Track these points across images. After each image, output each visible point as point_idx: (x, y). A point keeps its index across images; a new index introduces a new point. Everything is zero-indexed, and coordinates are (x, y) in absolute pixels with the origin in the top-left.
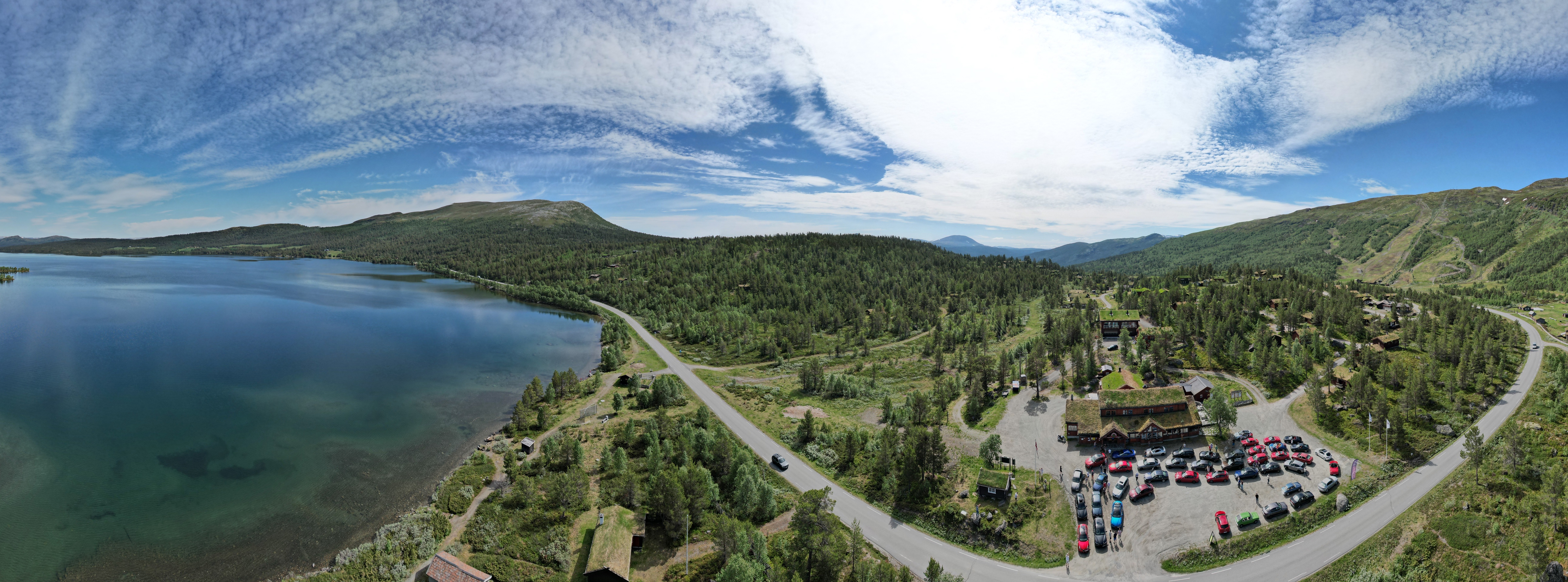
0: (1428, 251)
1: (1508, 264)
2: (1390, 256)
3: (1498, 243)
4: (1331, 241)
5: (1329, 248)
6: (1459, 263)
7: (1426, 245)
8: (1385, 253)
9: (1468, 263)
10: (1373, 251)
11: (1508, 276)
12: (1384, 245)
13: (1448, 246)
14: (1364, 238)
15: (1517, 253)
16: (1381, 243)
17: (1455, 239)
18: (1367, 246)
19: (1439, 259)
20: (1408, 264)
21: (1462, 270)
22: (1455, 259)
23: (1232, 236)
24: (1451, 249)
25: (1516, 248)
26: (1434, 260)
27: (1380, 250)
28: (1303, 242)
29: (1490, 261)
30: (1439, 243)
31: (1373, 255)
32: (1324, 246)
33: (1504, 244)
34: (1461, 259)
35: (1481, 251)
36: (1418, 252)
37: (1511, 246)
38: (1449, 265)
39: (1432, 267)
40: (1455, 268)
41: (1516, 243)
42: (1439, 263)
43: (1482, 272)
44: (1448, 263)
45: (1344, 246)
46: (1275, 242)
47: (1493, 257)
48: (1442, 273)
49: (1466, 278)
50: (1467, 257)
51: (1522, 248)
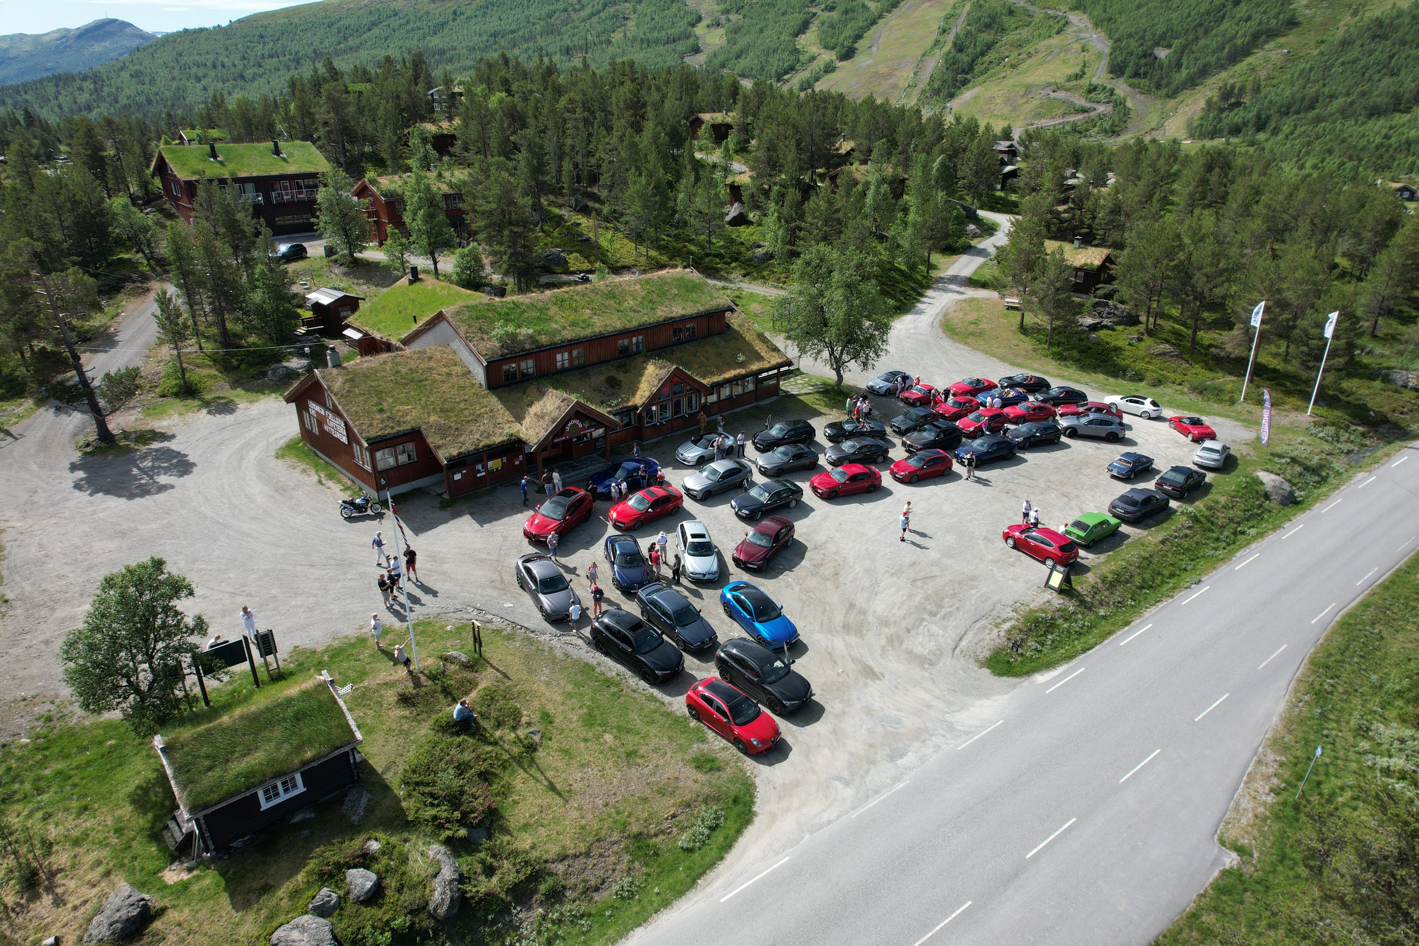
0: (991, 56)
1: (1257, 89)
2: (882, 69)
3: (1225, 25)
4: (700, 30)
5: (697, 50)
6: (1092, 89)
7: (986, 37)
8: (862, 60)
9: (1122, 88)
10: (828, 56)
11: (1261, 125)
12: (859, 37)
13: (1056, 41)
14: (796, 19)
15: (1291, 58)
16: (849, 32)
17: (1073, 17)
18: (809, 42)
19: (1030, 79)
20: (937, 92)
21: (1101, 109)
22: (1078, 77)
23: (394, 22)
24: (1065, 49)
25: (1291, 39)
26: (1014, 80)
27: (848, 54)
28: (617, 37)
29: (1192, 82)
30: (1025, 33)
31: (829, 69)
32: (681, 46)
33: (1251, 27)
34: (1099, 75)
35: (1162, 53)
36: (964, 58)
37: (1272, 34)
38: (1061, 95)
39: (1008, 100)
40: (1081, 102)
41: (1292, 23)
42: (1029, 89)
43: (1164, 117)
44: (1057, 88)
45: (742, 42)
46: (532, 37)
47: (1204, 72)
48: (1039, 116)
49: (1114, 132)
50: (1117, 70)
51: (1312, 38)
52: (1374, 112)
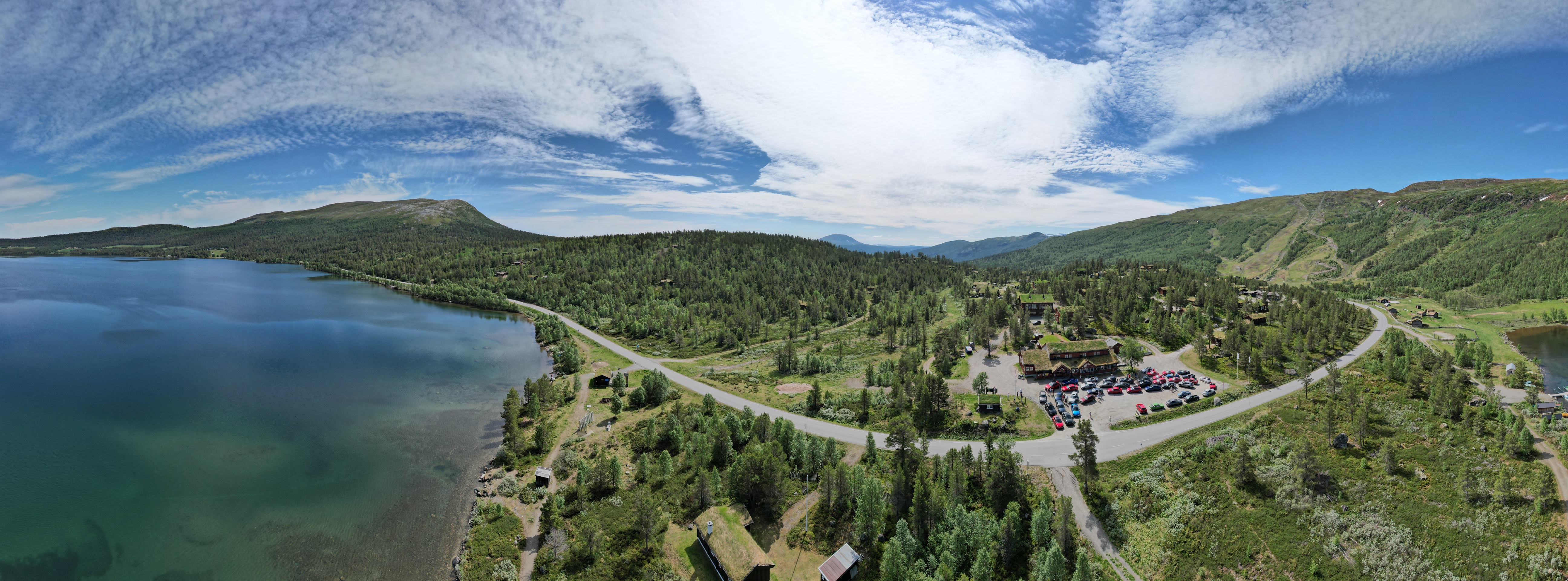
0: (1303, 251)
1: (1377, 262)
2: (1268, 255)
3: (1369, 244)
4: (1212, 241)
5: (1209, 247)
6: (1331, 262)
7: (1302, 245)
8: (1262, 252)
9: (1340, 262)
10: (1252, 250)
11: (1376, 274)
12: (1262, 244)
13: (1323, 246)
14: (1243, 238)
15: (1387, 254)
16: (1259, 243)
17: (1329, 239)
18: (1246, 246)
19: (1313, 258)
20: (1285, 262)
21: (1333, 268)
22: (1328, 258)
23: (1114, 235)
24: (1325, 249)
25: (1386, 248)
26: (1309, 259)
27: (1258, 250)
28: (1184, 242)
29: (1360, 260)
30: (1314, 244)
31: (1251, 255)
32: (1204, 246)
33: (1375, 245)
34: (1334, 258)
35: (1352, 251)
36: (1294, 251)
37: (1381, 247)
38: (1322, 264)
39: (1305, 266)
40: (1327, 266)
41: (1387, 244)
42: (1312, 262)
43: (1352, 271)
44: (1321, 261)
45: (1224, 246)
46: (1156, 241)
47: (1363, 257)
48: (1314, 271)
49: (1337, 276)
50: (1339, 256)
51: (1392, 248)
52: (1406, 270)
